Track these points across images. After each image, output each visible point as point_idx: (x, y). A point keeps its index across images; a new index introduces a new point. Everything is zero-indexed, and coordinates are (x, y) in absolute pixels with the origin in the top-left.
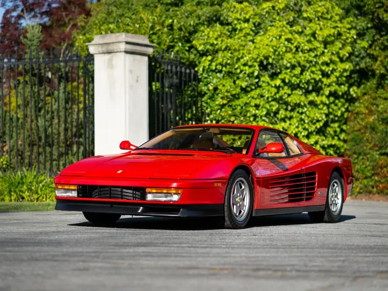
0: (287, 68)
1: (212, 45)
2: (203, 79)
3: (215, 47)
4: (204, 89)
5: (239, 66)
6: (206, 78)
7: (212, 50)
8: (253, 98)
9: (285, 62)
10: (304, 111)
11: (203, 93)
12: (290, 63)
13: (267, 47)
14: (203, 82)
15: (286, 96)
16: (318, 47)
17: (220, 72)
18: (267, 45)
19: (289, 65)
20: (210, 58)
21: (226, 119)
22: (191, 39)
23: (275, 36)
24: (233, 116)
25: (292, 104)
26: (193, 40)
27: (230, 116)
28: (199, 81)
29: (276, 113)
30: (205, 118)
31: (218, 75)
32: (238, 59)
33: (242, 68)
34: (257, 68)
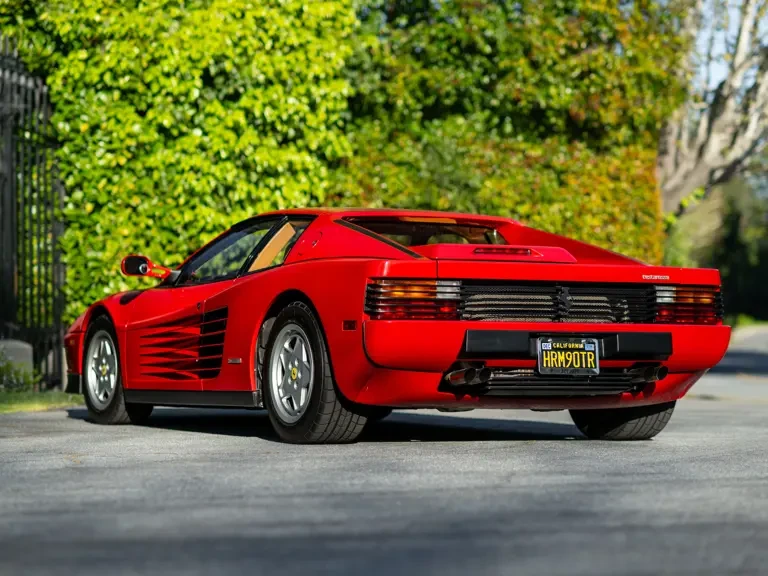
0: (257, 85)
1: (89, 24)
2: (61, 105)
3: (95, 30)
4: (64, 127)
5: (157, 79)
6: (68, 102)
7: (89, 36)
8: (184, 152)
9: (255, 72)
10: (279, 184)
11: (60, 138)
12: (264, 73)
13: (218, 36)
14: (60, 111)
15: (251, 149)
16: (308, 42)
17: (108, 89)
18: (218, 31)
19: (261, 78)
20: (83, 54)
21: (119, 202)
22: (37, 10)
23: (233, 10)
24: (136, 194)
25: (259, 169)
26: (42, 11)
27: (131, 194)
28: (53, 107)
29: (229, 188)
30: (59, 198)
31: (103, 96)
32: (154, 61)
33: (163, 80)
34: (198, 83)
